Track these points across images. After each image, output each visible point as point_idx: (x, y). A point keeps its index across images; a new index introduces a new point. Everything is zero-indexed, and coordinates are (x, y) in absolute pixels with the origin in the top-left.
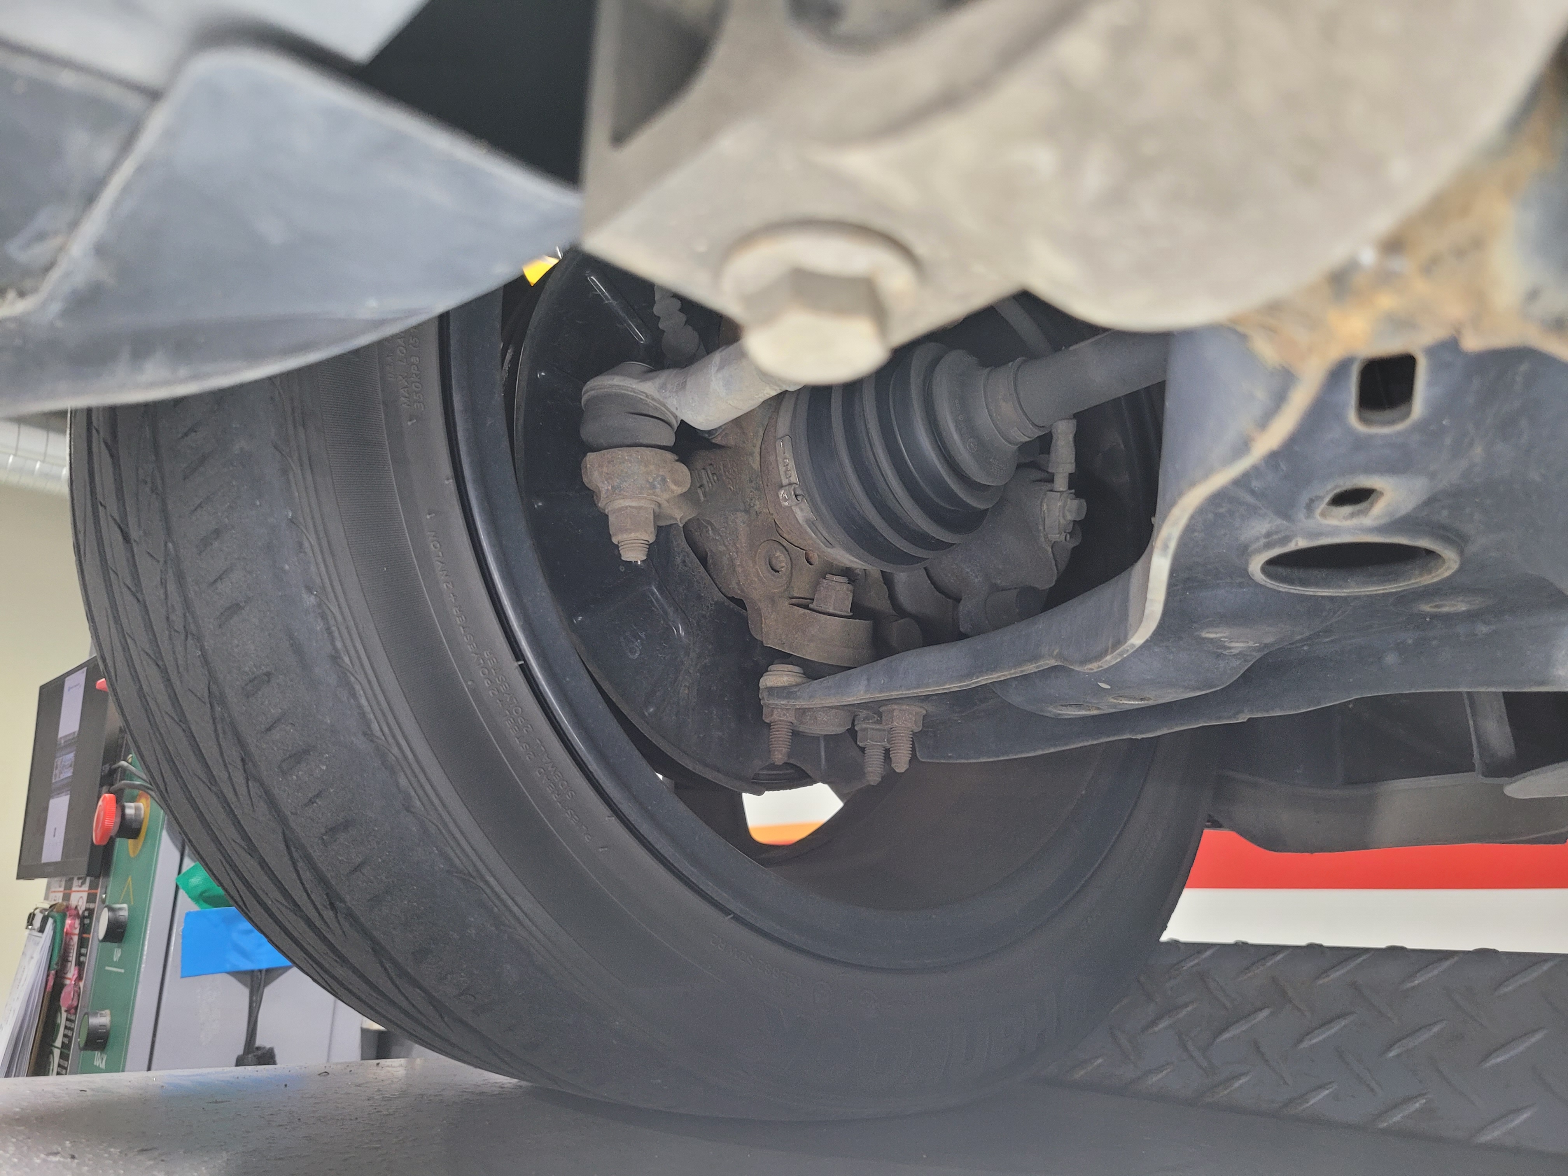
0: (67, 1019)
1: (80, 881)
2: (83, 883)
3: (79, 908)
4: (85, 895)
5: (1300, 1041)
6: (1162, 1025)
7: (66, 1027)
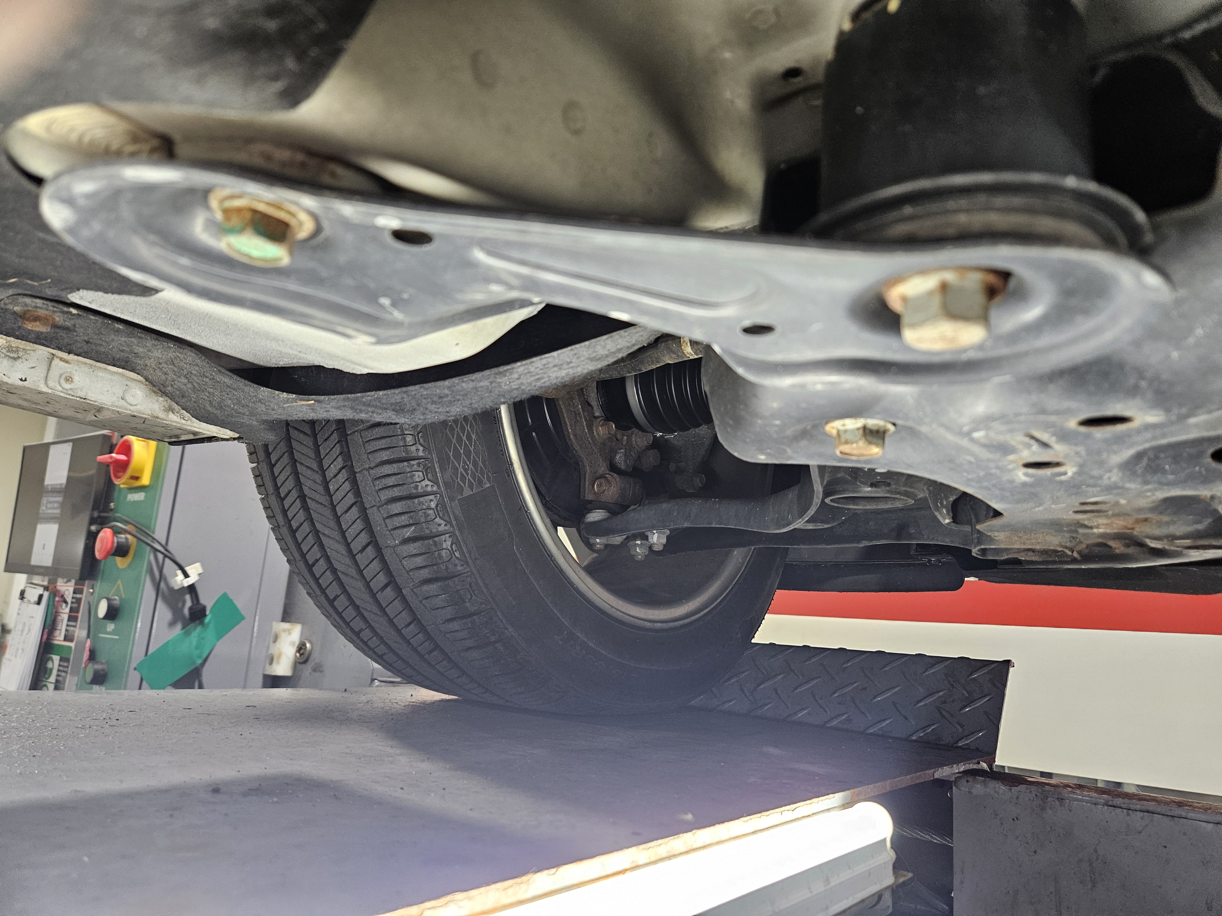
0: (60, 665)
1: (65, 580)
2: (67, 582)
3: (65, 596)
4: (71, 589)
5: (796, 688)
6: (732, 681)
7: (59, 670)
